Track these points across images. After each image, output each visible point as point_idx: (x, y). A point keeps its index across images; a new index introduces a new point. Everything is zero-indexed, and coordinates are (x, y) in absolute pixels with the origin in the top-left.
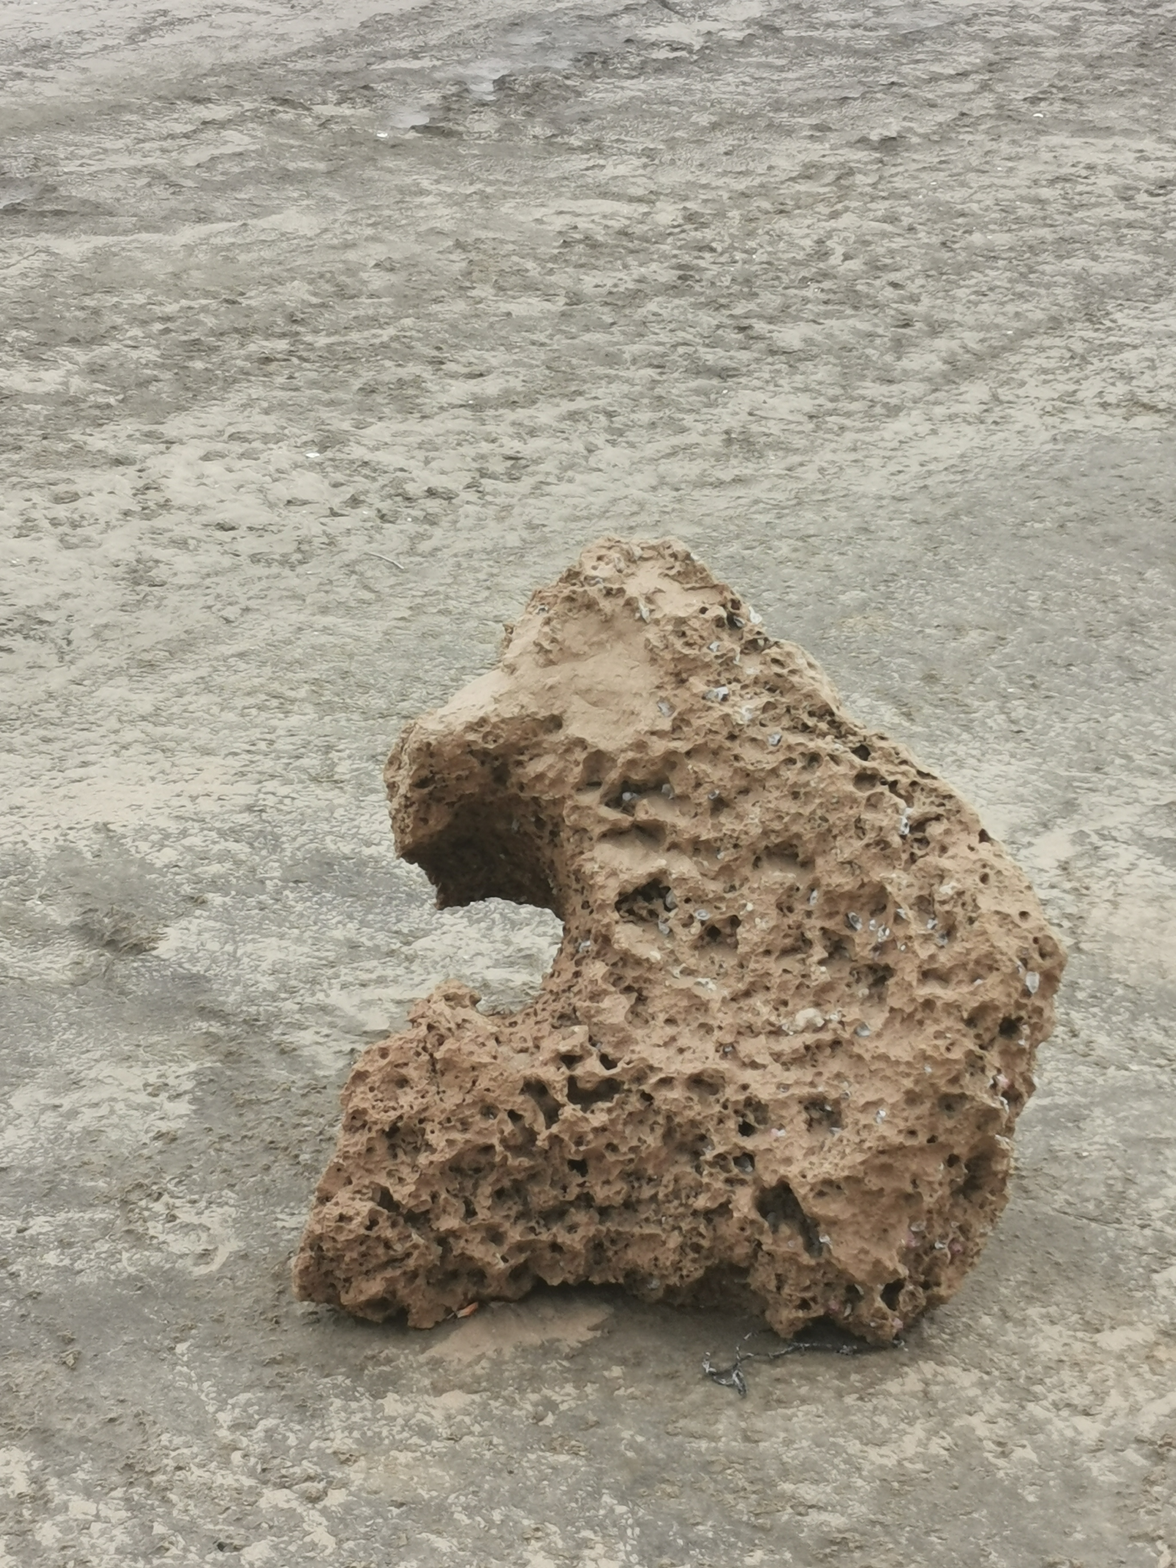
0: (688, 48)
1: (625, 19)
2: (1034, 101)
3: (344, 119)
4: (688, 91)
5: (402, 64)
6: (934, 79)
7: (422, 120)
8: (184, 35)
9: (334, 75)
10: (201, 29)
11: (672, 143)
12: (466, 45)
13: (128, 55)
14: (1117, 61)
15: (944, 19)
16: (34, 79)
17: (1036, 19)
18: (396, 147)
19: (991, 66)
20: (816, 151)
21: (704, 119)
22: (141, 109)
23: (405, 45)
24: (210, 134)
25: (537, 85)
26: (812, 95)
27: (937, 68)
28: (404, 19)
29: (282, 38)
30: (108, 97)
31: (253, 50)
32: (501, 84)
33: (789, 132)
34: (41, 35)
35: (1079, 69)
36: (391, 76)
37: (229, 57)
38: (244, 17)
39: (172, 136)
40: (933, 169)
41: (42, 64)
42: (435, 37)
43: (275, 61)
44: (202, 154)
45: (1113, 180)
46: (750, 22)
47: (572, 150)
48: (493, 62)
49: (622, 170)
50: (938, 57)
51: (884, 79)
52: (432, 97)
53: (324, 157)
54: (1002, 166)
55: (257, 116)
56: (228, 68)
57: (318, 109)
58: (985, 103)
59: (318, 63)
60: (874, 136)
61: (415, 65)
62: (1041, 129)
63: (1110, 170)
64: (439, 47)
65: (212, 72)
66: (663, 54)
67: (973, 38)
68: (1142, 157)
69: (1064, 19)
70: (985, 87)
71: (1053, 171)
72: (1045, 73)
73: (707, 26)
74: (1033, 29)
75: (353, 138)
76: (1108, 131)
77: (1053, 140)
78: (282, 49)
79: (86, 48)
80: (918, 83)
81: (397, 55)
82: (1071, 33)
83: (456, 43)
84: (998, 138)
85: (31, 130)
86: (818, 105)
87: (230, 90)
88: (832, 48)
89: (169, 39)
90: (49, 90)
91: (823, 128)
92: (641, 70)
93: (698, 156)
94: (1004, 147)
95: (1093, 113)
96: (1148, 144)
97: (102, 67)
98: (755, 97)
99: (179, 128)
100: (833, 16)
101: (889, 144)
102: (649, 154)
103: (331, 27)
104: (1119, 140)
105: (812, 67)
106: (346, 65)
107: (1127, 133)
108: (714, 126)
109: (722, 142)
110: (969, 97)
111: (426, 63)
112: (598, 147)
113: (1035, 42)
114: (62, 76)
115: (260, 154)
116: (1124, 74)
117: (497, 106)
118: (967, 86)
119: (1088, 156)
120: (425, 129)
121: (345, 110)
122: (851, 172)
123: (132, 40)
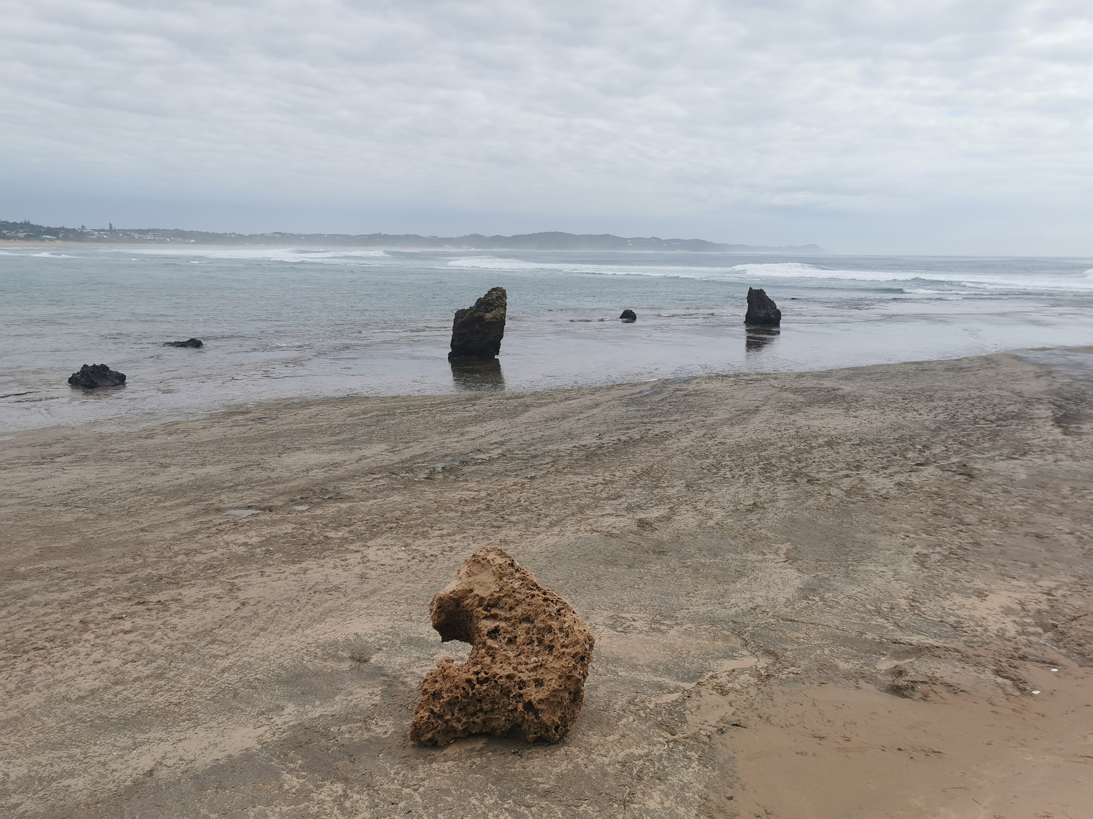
0: (485, 460)
1: (471, 454)
2: (564, 468)
3: (407, 476)
4: (486, 468)
5: (420, 465)
6: (541, 464)
7: (425, 476)
8: (369, 460)
9: (405, 467)
10: (373, 459)
11: (483, 479)
12: (434, 460)
13: (356, 465)
14: (582, 460)
15: (542, 452)
16: (334, 470)
17: (563, 452)
18: (419, 482)
19: (554, 462)
20: (516, 480)
21: (490, 474)
22: (360, 476)
23: (421, 461)
24: (376, 481)
25: (451, 468)
26: (514, 468)
27: (541, 462)
28: (420, 455)
29: (392, 460)
30: (352, 474)
31: (385, 463)
32: (443, 468)
33: (510, 476)
34: (336, 461)
35: (573, 462)
36: (418, 467)
37: (380, 465)
38: (383, 456)
39: (367, 481)
40: (542, 483)
41: (336, 467)
42: (427, 459)
43: (390, 465)
44: (375, 485)
45: (583, 484)
46: (499, 454)
47: (460, 481)
48: (441, 464)
49: (472, 485)
50: (542, 460)
51: (530, 465)
52: (427, 471)
53: (403, 484)
54: (558, 482)
55: (387, 476)
56: (379, 467)
57: (401, 475)
58: (553, 469)
59: (400, 465)
60: (529, 476)
61: (423, 465)
62: (566, 474)
63: (582, 482)
64: (428, 461)
65: (376, 468)
66: (480, 461)
67: (549, 456)
68: (589, 479)
69: (569, 452)
70: (553, 466)
71: (569, 483)
72: (566, 463)
73: (489, 455)
74: (563, 454)
75: (409, 480)
76: (581, 474)
77: (569, 476)
78: (392, 462)
79: (346, 463)
80: (538, 465)
81: (419, 463)
82: (571, 454)
83: (432, 460)
84: (557, 476)
85: (334, 481)
86: (516, 470)
87: (380, 472)
88: (518, 459)
89: (365, 461)
90: (338, 473)
91: (517, 475)
92: (475, 464)
93: (489, 481)
94: (558, 478)
95: (577, 470)
96: (590, 476)
97: (349, 467)
98: (501, 469)
99: (368, 480)
100: (517, 452)
101: (532, 478)
102: (477, 481)
103: (403, 458)
104: (584, 476)
105: (514, 463)
106: (407, 465)
107: (585, 474)
108: (492, 475)
109: (495, 479)
110: (549, 468)
111: (426, 464)
112: (466, 480)
113: (563, 456)
114: (340, 470)
115: (388, 484)
116: (583, 462)
117: (443, 473)
118: (549, 466)
119: (577, 479)
120: (426, 478)
121: (407, 475)
122: (524, 484)
123: (357, 461)
